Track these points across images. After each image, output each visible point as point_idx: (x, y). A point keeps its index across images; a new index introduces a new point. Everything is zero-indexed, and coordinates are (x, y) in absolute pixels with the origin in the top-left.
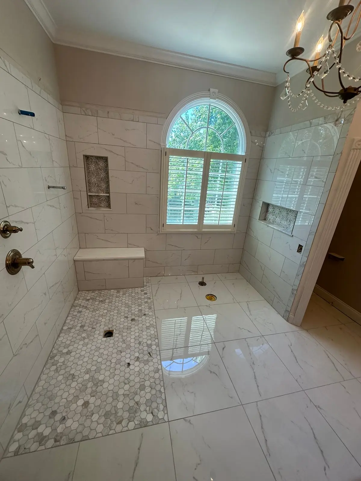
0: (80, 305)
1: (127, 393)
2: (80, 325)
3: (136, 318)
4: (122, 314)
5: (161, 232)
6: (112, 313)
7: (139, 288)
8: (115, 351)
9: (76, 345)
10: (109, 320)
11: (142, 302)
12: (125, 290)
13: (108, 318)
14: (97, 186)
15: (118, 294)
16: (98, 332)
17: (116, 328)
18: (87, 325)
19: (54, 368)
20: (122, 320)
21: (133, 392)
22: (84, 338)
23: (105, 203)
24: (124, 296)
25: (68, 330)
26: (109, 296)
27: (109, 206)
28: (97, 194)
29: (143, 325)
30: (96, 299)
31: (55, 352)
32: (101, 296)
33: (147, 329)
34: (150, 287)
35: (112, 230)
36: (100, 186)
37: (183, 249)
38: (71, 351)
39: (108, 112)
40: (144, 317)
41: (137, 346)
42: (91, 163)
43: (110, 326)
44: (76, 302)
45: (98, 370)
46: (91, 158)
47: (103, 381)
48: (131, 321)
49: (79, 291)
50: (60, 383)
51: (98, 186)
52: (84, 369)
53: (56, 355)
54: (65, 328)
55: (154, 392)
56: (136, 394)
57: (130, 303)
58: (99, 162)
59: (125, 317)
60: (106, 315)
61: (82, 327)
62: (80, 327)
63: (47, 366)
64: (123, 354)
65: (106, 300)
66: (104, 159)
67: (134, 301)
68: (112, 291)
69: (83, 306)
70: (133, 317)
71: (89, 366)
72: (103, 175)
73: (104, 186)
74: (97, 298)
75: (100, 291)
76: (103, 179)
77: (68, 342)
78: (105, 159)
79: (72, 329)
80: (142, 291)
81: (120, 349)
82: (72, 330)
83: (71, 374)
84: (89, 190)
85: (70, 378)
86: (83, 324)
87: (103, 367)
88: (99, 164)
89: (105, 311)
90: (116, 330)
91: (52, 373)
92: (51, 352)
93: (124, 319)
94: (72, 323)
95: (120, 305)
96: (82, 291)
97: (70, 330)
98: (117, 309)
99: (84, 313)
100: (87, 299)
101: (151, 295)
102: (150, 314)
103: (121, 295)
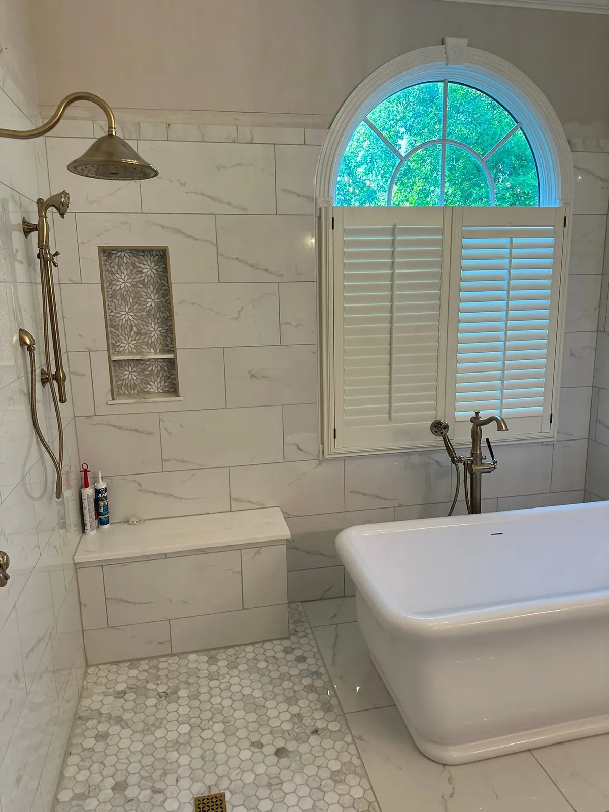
0: (101, 714)
2: (110, 782)
3: (291, 746)
4: (242, 733)
5: (329, 454)
6: (207, 734)
7: (275, 642)
10: (202, 757)
11: (297, 688)
12: (231, 651)
13: (197, 752)
14: (136, 334)
15: (214, 668)
17: (232, 787)
18: (133, 780)
20: (246, 754)
23: (160, 382)
24: (235, 672)
25: (74, 803)
26: (184, 678)
27: (173, 389)
28: (138, 357)
29: (319, 767)
30: (145, 687)
32: (159, 677)
33: (336, 781)
34: (310, 637)
35: (183, 461)
36: (146, 334)
37: (396, 504)
39: (168, 125)
40: (314, 740)
42: (119, 268)
43: (210, 780)
44: (86, 702)
46: (119, 254)
48: (275, 759)
49: (88, 666)
51: (138, 333)
54: (65, 796)
57: (257, 694)
58: (142, 266)
59: (253, 744)
60: (189, 743)
61: (119, 787)
62: (113, 789)
65: (175, 691)
66: (157, 255)
67: (271, 687)
68: (193, 657)
69: (109, 717)
70: (280, 743)
72: (152, 301)
73: (155, 331)
74: (151, 686)
75: (155, 662)
76: (152, 312)
78: (161, 256)
79: (88, 797)
80: (287, 653)
82: (88, 801)
84: (111, 347)
86: (120, 778)
88: (140, 270)
89: (185, 729)
90: (231, 792)
93: (250, 753)
94: (83, 776)
95: (227, 703)
96: (98, 665)
97: (81, 803)
98: (220, 717)
99: (116, 739)
100: (118, 693)
101: (320, 663)
102: (334, 726)
103: (224, 671)
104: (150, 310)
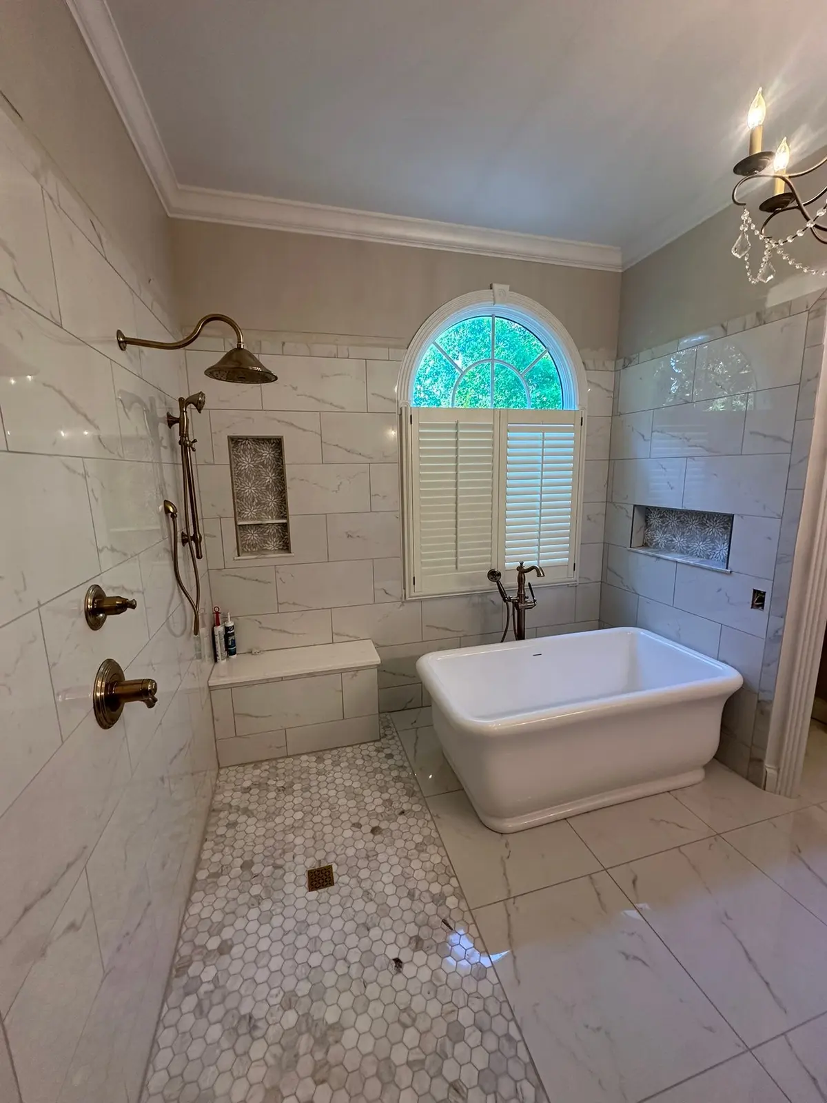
0: (231, 806)
1: (416, 1055)
2: (239, 862)
3: (383, 825)
4: (344, 817)
5: (410, 597)
6: (317, 819)
7: (369, 744)
8: (350, 926)
9: (240, 924)
10: (314, 838)
11: (387, 779)
12: (335, 752)
13: (309, 834)
14: (257, 504)
15: (321, 766)
16: (292, 877)
17: (338, 859)
18: (257, 859)
19: (190, 1002)
20: (348, 833)
21: (435, 1052)
22: (259, 899)
23: (276, 541)
24: (338, 769)
25: (209, 880)
26: (298, 774)
27: (286, 547)
28: (259, 522)
29: (406, 840)
30: (266, 783)
31: (185, 950)
32: (277, 775)
33: (420, 851)
34: (397, 738)
35: (294, 604)
36: (264, 504)
37: (461, 635)
38: (229, 943)
39: (284, 344)
40: (401, 820)
41: (406, 903)
42: (244, 453)
43: (320, 855)
44: (219, 798)
45: (317, 993)
46: (244, 442)
47: (338, 1027)
48: (371, 836)
49: (220, 768)
50: (218, 1051)
51: (259, 503)
52: (277, 995)
53: (190, 962)
54: (202, 875)
55: (491, 1043)
56: (443, 1056)
57: (356, 785)
58: (262, 451)
59: (354, 825)
60: (302, 827)
61: (247, 866)
62: (241, 867)
63: (173, 999)
64: (375, 933)
65: (292, 784)
66: (274, 443)
67: (366, 779)
68: (304, 758)
69: (238, 809)
70: (375, 823)
71: (289, 984)
72: (270, 478)
73: (272, 501)
74: (271, 782)
75: (274, 763)
76: (270, 487)
77: (217, 917)
78: (277, 443)
79: (221, 874)
80: (379, 752)
81: (361, 919)
82: (221, 878)
83: (244, 1016)
84: (237, 514)
85: (243, 1029)
86: (247, 858)
87: (330, 980)
88: (260, 454)
89: (299, 815)
90: (337, 865)
91: (189, 1020)
92: (176, 951)
93: (352, 833)
94: (217, 857)
95: (332, 793)
96: (227, 767)
97: (215, 880)
98: (327, 805)
99: (243, 827)
100: (245, 789)
101: (404, 758)
102: (416, 808)
103: (329, 768)
104: (268, 486)
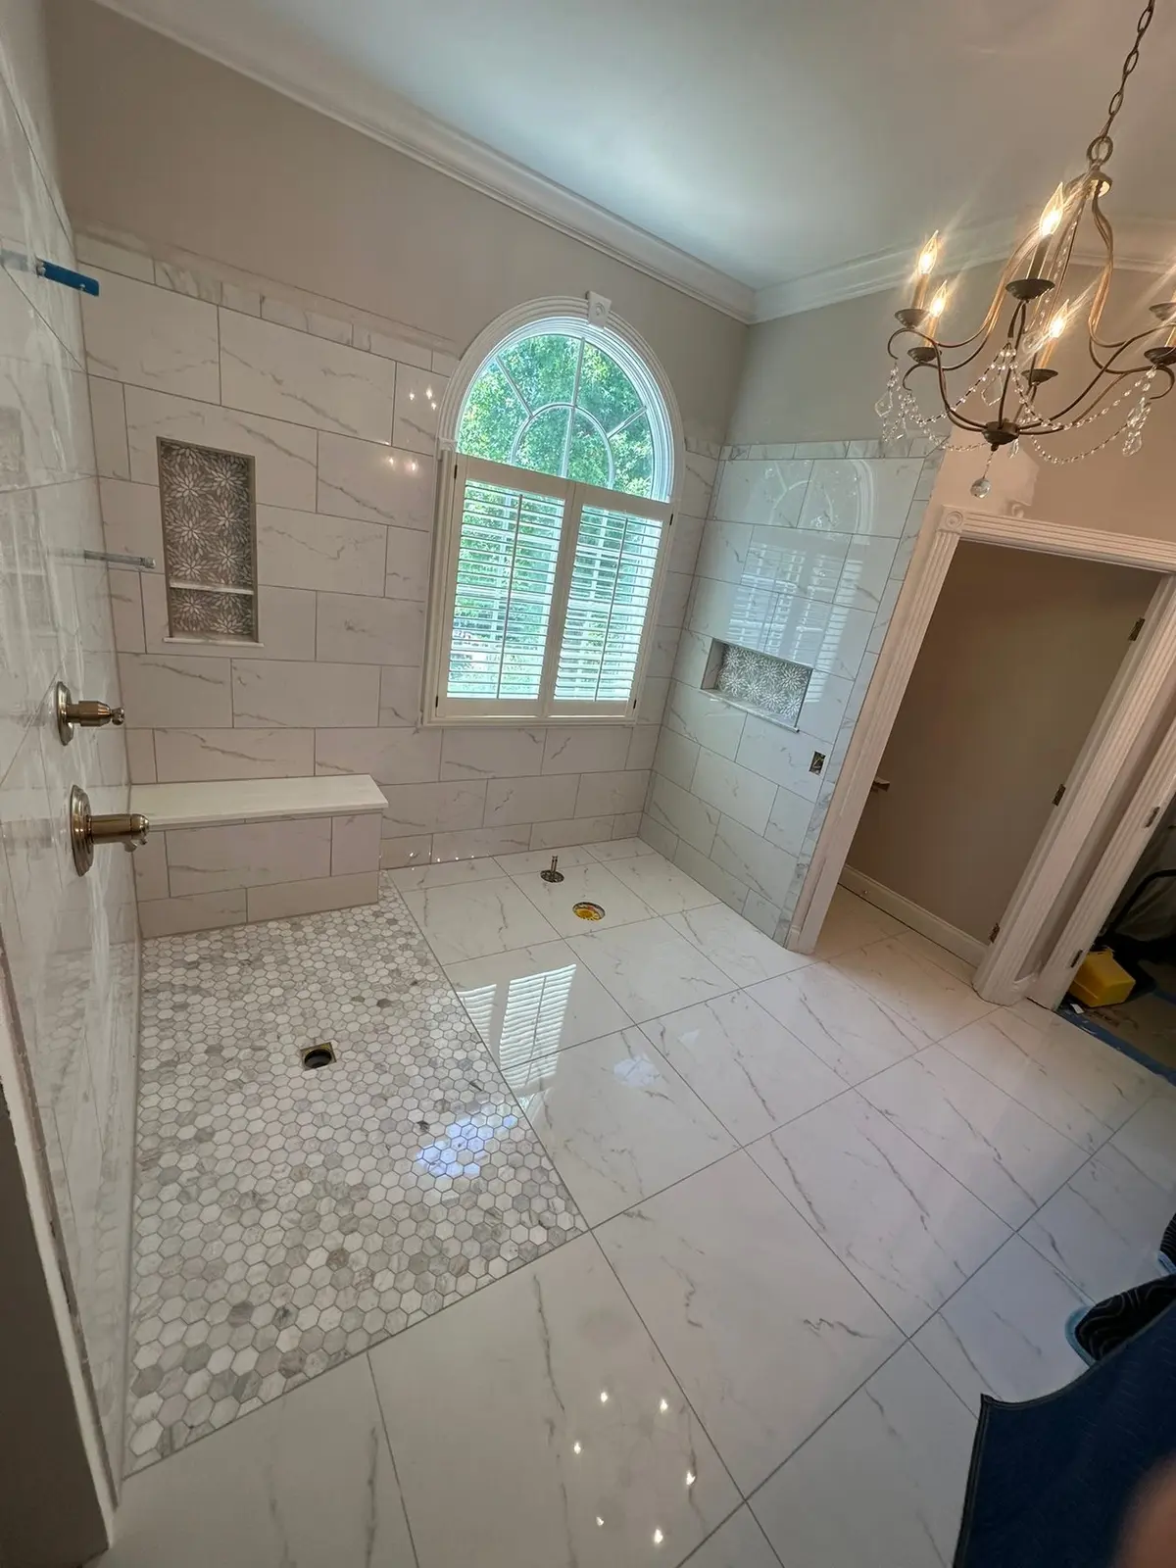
0: (172, 985)
1: (450, 1196)
2: (203, 1047)
3: (393, 997)
4: (341, 991)
5: (429, 722)
6: (303, 995)
7: (364, 907)
8: (363, 1099)
9: (219, 1110)
10: (302, 1015)
11: (391, 947)
12: (316, 918)
13: (295, 1011)
14: (202, 558)
15: (299, 934)
16: (281, 1058)
17: (338, 1037)
18: (228, 1042)
19: (172, 1189)
20: (347, 1008)
21: (469, 1190)
22: (239, 1084)
23: (232, 621)
24: (323, 937)
25: (162, 1070)
26: (266, 945)
27: (250, 632)
28: (203, 588)
29: (422, 1012)
30: (222, 957)
31: (148, 1144)
32: (236, 946)
33: (439, 1021)
34: (400, 901)
35: (259, 718)
36: (215, 559)
37: (490, 775)
38: (209, 1130)
39: (262, 299)
40: (414, 990)
41: (429, 1071)
42: (182, 469)
43: (313, 1033)
44: (150, 976)
45: (333, 1162)
46: (182, 451)
47: (364, 1187)
48: (378, 1009)
49: (143, 939)
50: (220, 1228)
51: (204, 557)
52: (283, 1171)
53: (160, 1154)
54: (149, 1065)
55: (524, 1175)
56: (477, 1192)
58: (213, 472)
59: (353, 999)
60: (285, 1004)
61: (214, 1050)
62: (206, 1052)
63: (145, 1190)
64: (394, 1102)
65: (259, 957)
66: (237, 463)
67: (364, 948)
68: (273, 925)
69: (185, 988)
70: (381, 996)
71: (297, 1159)
72: (226, 520)
73: (228, 558)
74: (227, 955)
75: (228, 932)
76: (226, 533)
77: (185, 1107)
78: (243, 466)
79: (179, 1062)
80: (377, 917)
81: (376, 1090)
82: (179, 1067)
83: (246, 1194)
84: (170, 571)
85: (248, 1203)
86: (211, 1042)
87: (345, 1149)
88: (211, 477)
90: (337, 1041)
91: (175, 1208)
92: (135, 1146)
93: (352, 1007)
94: (167, 1045)
95: (320, 965)
96: (156, 938)
97: (172, 1069)
98: (315, 979)
99: (198, 1008)
100: (189, 964)
101: (412, 924)
102: (432, 977)
103: (312, 936)
104: (222, 531)
